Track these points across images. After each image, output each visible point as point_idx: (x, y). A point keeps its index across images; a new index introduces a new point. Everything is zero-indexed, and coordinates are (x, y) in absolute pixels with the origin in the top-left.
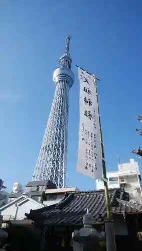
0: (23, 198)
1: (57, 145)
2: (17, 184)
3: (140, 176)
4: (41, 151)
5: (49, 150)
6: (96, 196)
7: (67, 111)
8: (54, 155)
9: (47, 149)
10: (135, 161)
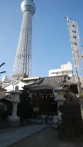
0: (15, 81)
1: (26, 54)
2: (5, 76)
3: (72, 71)
4: (16, 58)
5: (21, 57)
6: (55, 79)
7: (31, 33)
8: (24, 60)
9: (19, 57)
10: (70, 63)
